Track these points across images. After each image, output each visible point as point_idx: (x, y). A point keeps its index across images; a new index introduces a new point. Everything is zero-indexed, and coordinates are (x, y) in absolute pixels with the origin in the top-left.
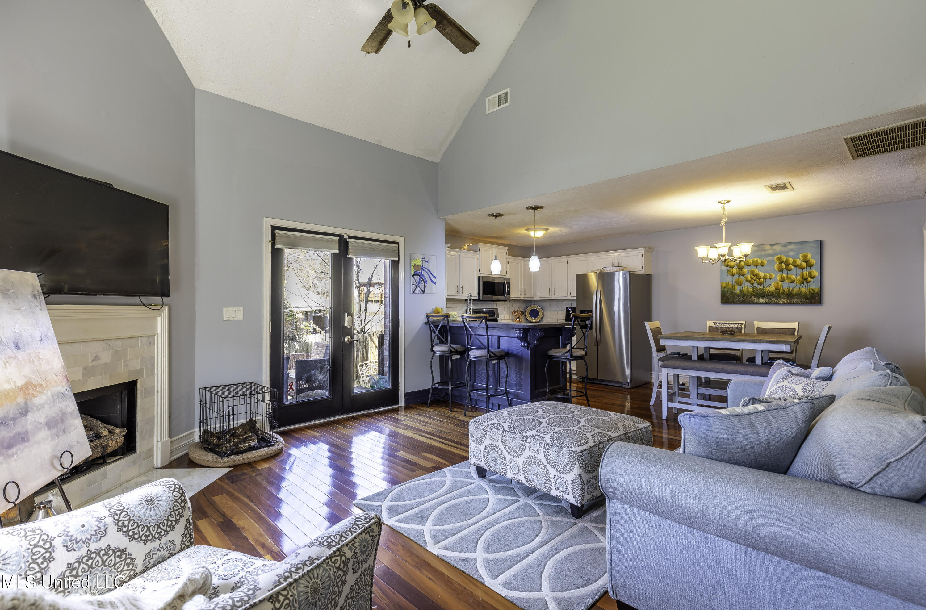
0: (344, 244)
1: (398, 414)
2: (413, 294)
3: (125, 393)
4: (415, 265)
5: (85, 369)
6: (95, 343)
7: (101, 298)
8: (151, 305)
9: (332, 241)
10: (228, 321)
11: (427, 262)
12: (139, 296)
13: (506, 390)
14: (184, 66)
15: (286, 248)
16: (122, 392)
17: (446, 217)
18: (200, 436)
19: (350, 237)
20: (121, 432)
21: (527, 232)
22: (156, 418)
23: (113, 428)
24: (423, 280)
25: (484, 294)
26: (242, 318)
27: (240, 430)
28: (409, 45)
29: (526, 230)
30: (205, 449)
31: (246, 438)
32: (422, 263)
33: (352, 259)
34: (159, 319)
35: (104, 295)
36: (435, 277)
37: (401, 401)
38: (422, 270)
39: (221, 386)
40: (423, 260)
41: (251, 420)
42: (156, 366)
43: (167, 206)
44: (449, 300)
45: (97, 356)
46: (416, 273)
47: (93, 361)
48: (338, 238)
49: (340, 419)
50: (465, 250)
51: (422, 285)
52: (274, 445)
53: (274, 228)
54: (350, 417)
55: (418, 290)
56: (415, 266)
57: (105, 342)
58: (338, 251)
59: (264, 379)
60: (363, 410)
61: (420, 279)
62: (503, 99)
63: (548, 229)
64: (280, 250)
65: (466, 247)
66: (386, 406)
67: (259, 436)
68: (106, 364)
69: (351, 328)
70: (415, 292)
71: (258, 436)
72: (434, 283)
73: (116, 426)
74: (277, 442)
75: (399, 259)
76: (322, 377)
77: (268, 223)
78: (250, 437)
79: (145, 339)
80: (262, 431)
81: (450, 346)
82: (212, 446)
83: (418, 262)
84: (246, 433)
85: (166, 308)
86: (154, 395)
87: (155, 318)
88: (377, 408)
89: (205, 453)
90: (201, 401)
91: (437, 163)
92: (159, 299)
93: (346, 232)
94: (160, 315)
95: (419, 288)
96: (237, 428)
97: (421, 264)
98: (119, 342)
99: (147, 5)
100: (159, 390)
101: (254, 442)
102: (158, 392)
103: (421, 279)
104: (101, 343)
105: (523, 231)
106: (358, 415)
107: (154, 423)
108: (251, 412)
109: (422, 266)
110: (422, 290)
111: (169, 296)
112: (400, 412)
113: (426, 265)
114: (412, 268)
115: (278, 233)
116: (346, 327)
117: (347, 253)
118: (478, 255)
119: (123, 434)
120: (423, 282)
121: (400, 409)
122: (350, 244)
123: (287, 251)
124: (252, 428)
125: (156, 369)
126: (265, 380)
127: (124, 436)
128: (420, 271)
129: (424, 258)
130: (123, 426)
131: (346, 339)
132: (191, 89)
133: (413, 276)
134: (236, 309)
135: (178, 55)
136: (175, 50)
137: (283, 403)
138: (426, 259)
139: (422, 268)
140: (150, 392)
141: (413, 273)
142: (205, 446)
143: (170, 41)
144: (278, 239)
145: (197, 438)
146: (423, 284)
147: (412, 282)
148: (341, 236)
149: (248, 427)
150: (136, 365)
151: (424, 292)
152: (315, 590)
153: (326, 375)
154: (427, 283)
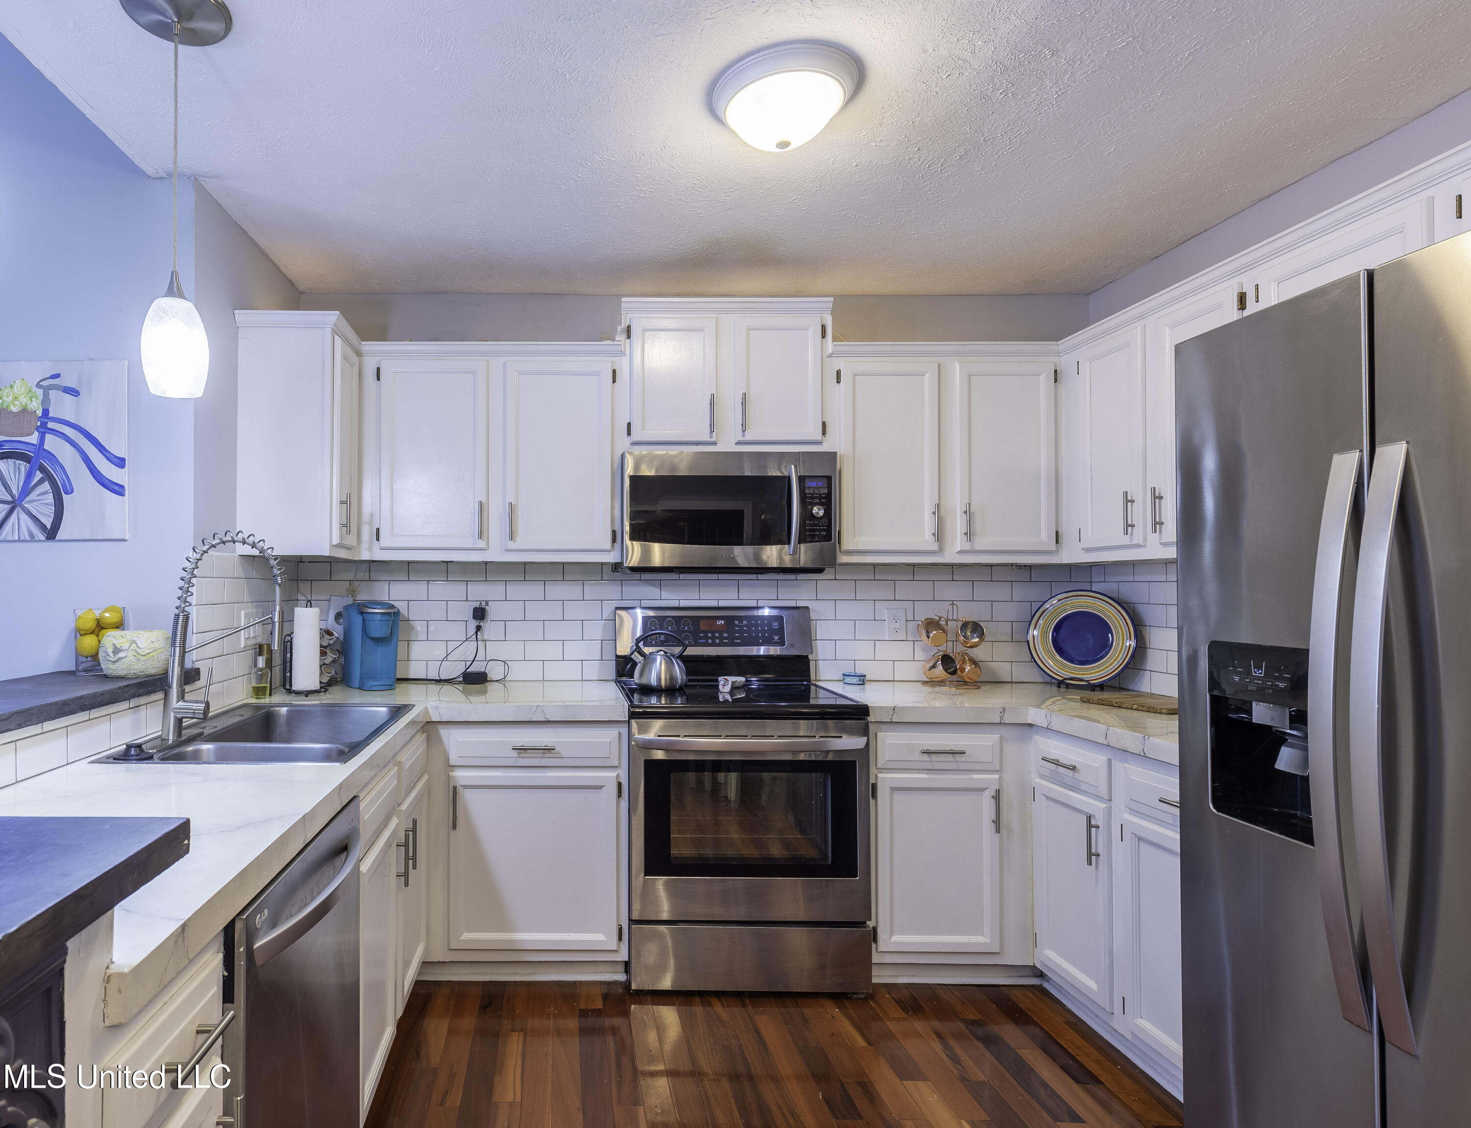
4: (7, 411)
11: (71, 391)
24: (49, 475)
32: (46, 400)
36: (120, 463)
38: (44, 430)
40: (51, 385)
46: (9, 449)
51: (41, 503)
55: (21, 522)
61: (29, 476)
70: (3, 535)
72: (118, 489)
83: (23, 397)
95: (24, 517)
97: (35, 405)
103: (39, 475)
109: (46, 412)
110: (42, 526)
113: (63, 406)
120: (46, 486)
128: (34, 439)
129: (57, 376)
138: (67, 381)
139: (44, 423)
146: (50, 499)
151: (51, 534)
154: (69, 492)
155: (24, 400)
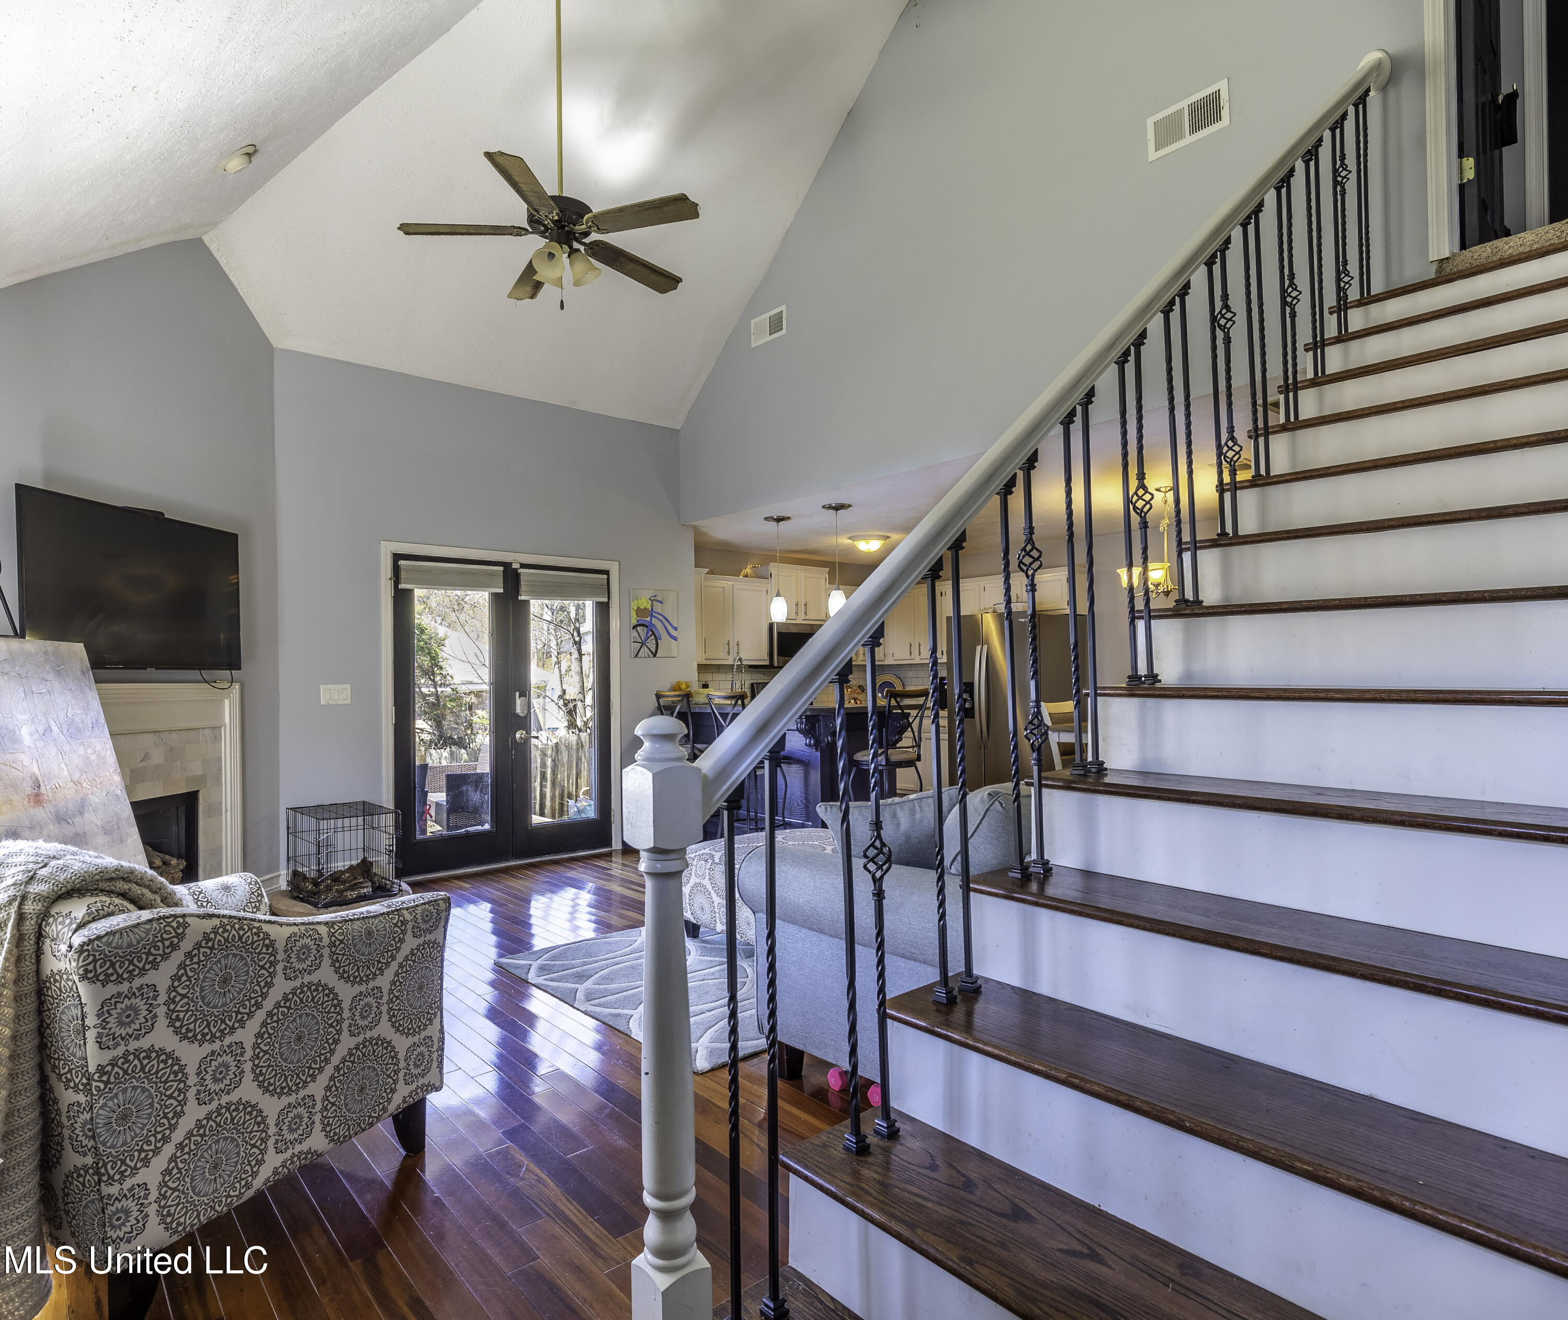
0: (511, 577)
1: (611, 862)
2: (636, 659)
3: (182, 809)
4: (638, 608)
5: (132, 771)
6: (144, 735)
7: (151, 672)
8: (215, 682)
9: (492, 574)
10: (327, 705)
11: (661, 602)
12: (200, 669)
13: (784, 820)
14: (257, 318)
15: (417, 588)
16: (177, 808)
17: (692, 523)
18: (288, 881)
19: (523, 566)
20: (178, 864)
21: (851, 541)
22: (224, 849)
23: (167, 857)
24: (653, 634)
25: (779, 655)
26: (348, 701)
27: (348, 875)
28: (562, 307)
29: (850, 538)
30: (296, 898)
31: (355, 884)
32: (652, 605)
33: (527, 603)
34: (227, 702)
35: (157, 669)
36: (676, 629)
37: (616, 842)
38: (652, 616)
39: (318, 806)
40: (653, 600)
41: (364, 860)
42: (223, 772)
43: (236, 536)
44: (702, 668)
45: (147, 754)
46: (640, 622)
47: (142, 761)
48: (502, 568)
49: (509, 867)
50: (746, 576)
51: (651, 643)
52: (396, 895)
53: (397, 557)
54: (527, 864)
55: (645, 650)
56: (639, 611)
57: (157, 734)
58: (501, 591)
59: (384, 797)
60: (549, 853)
61: (647, 633)
62: (776, 324)
63: (888, 537)
64: (409, 592)
65: (748, 570)
66: (589, 849)
67: (375, 884)
68: (158, 766)
69: (526, 717)
70: (639, 656)
71: (373, 883)
72: (675, 639)
73: (172, 856)
74: (400, 890)
75: (609, 599)
76: (481, 798)
77: (387, 549)
78: (362, 883)
79: (208, 732)
80: (379, 876)
81: (694, 746)
82: (305, 894)
83: (645, 603)
84: (356, 878)
85: (237, 686)
86: (221, 814)
87: (221, 701)
88: (574, 851)
89: (294, 902)
90: (288, 828)
91: (678, 431)
92: (226, 673)
93: (515, 559)
94: (228, 697)
95: (646, 648)
96: (343, 872)
97: (649, 607)
98: (174, 736)
99: (205, 242)
100: (229, 808)
101: (367, 890)
102: (226, 810)
103: (650, 633)
104: (151, 735)
105: (844, 541)
106: (541, 862)
107: (221, 855)
108: (364, 849)
109: (652, 609)
110: (652, 652)
111: (240, 669)
112: (614, 859)
113: (658, 608)
114: (634, 614)
115: (403, 565)
116: (517, 716)
117: (517, 593)
118: (769, 586)
119: (181, 867)
120: (653, 637)
121: (614, 854)
122: (523, 578)
123: (419, 593)
124: (366, 872)
125: (223, 776)
126: (386, 798)
127: (182, 871)
128: (648, 619)
129: (655, 596)
130: (179, 857)
131: (518, 735)
132: (269, 350)
133: (635, 627)
134: (340, 687)
135: (248, 305)
136: (244, 298)
137: (415, 837)
138: (659, 598)
139: (651, 613)
140: (215, 810)
141: (634, 622)
142: (295, 894)
143: (237, 286)
144: (403, 575)
145: (283, 885)
146: (654, 642)
147: (634, 637)
148: (507, 565)
149: (359, 871)
150: (196, 769)
151: (655, 655)
152: (369, 933)
153: (485, 795)
154: (660, 639)
155: (645, 605)
